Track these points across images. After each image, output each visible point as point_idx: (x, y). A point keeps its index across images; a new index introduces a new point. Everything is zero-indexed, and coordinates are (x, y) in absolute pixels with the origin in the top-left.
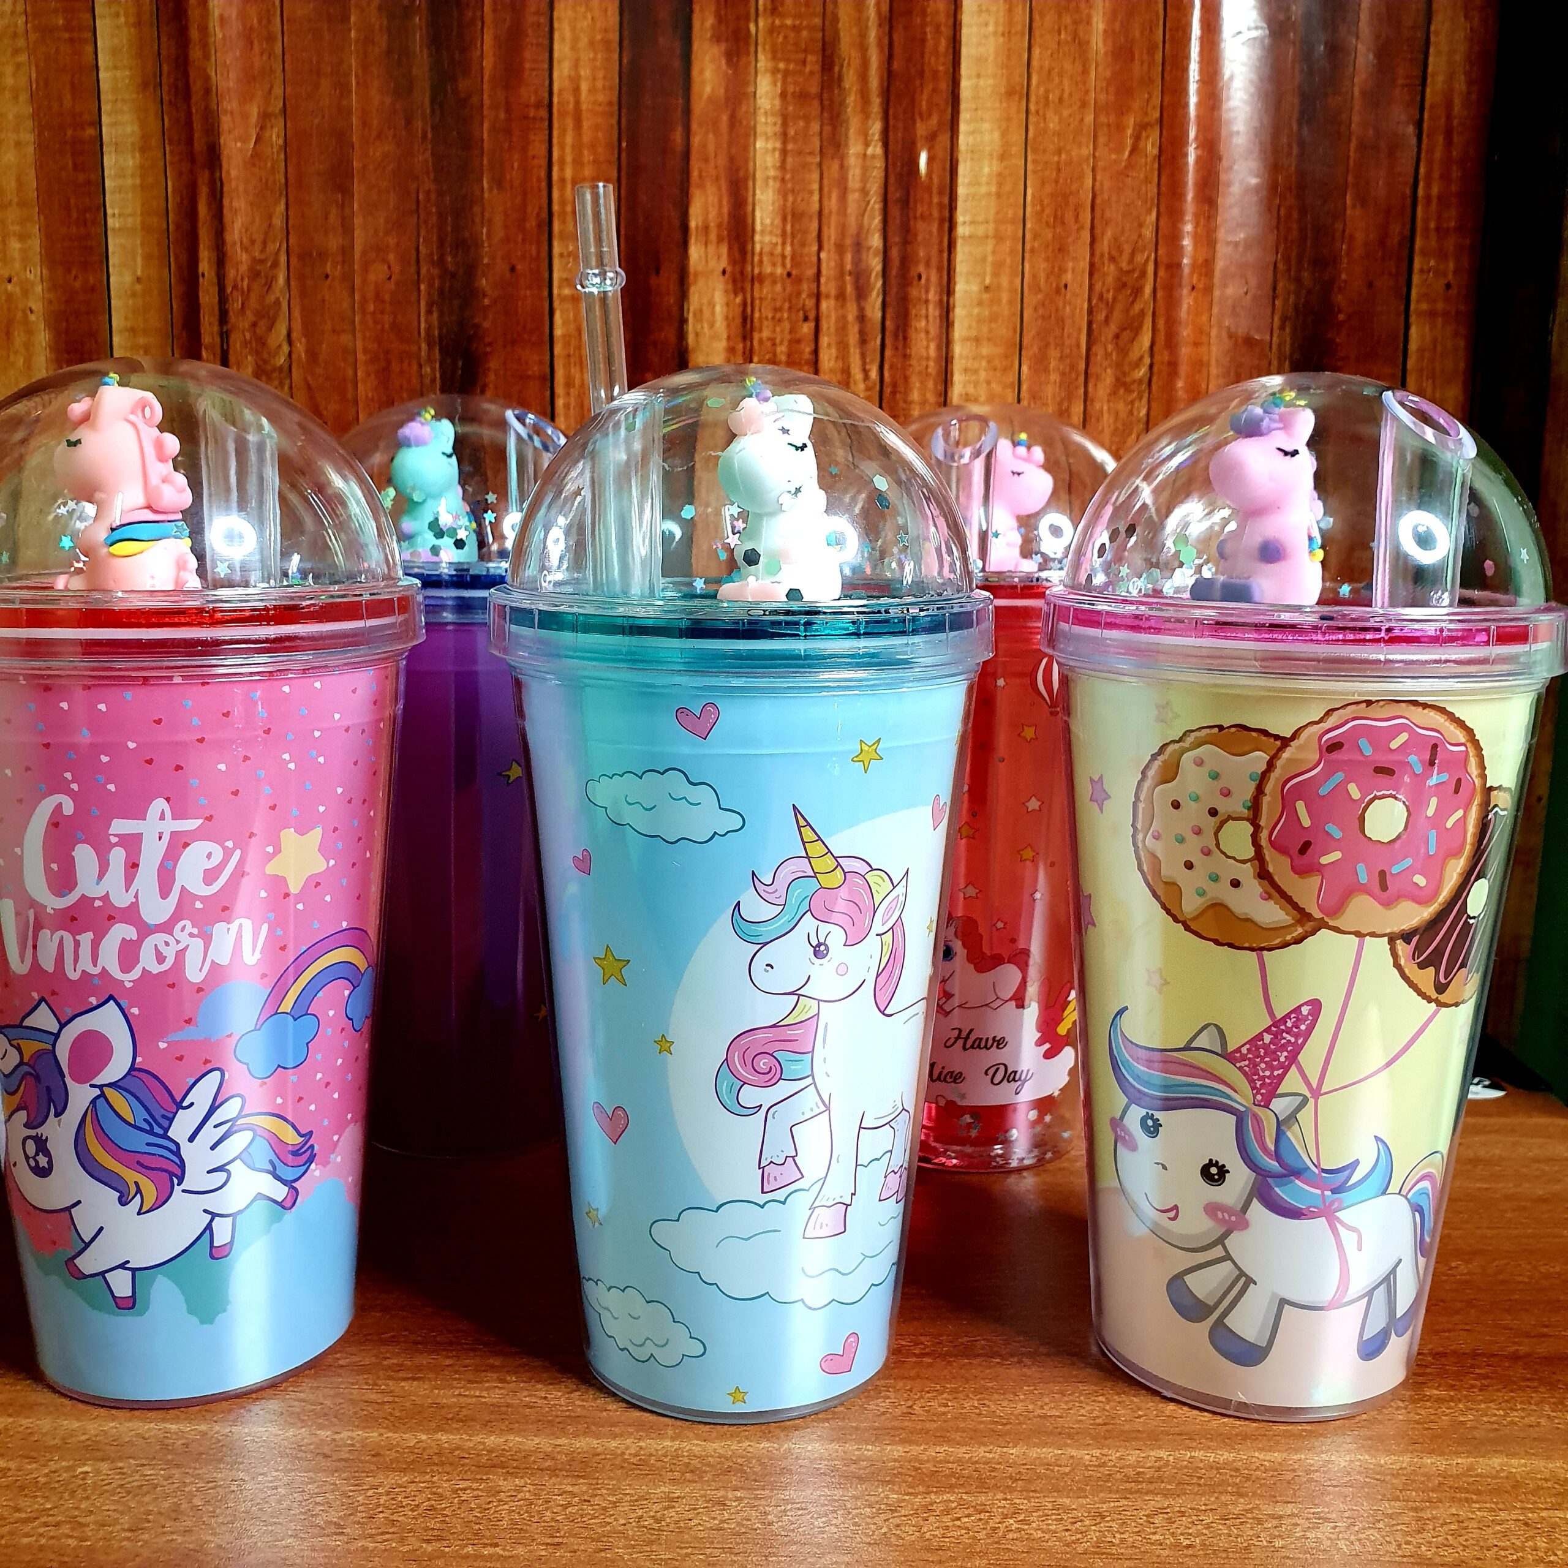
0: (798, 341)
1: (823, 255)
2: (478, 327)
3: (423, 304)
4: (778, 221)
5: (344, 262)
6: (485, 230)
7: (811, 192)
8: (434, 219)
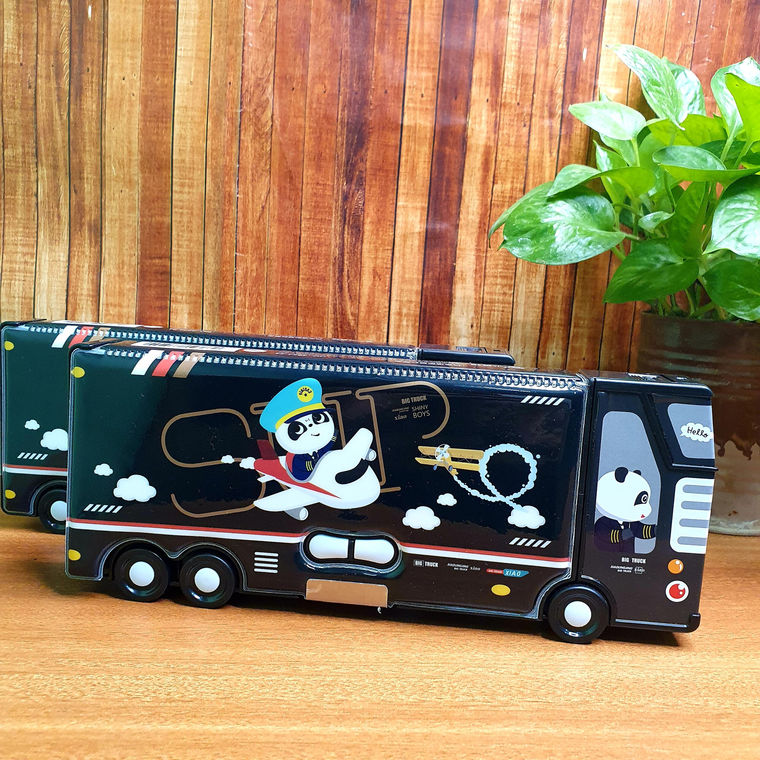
0: (521, 136)
1: (535, 95)
2: (367, 119)
3: (340, 105)
4: (515, 78)
5: (302, 83)
6: (373, 72)
7: (532, 64)
8: (349, 65)
